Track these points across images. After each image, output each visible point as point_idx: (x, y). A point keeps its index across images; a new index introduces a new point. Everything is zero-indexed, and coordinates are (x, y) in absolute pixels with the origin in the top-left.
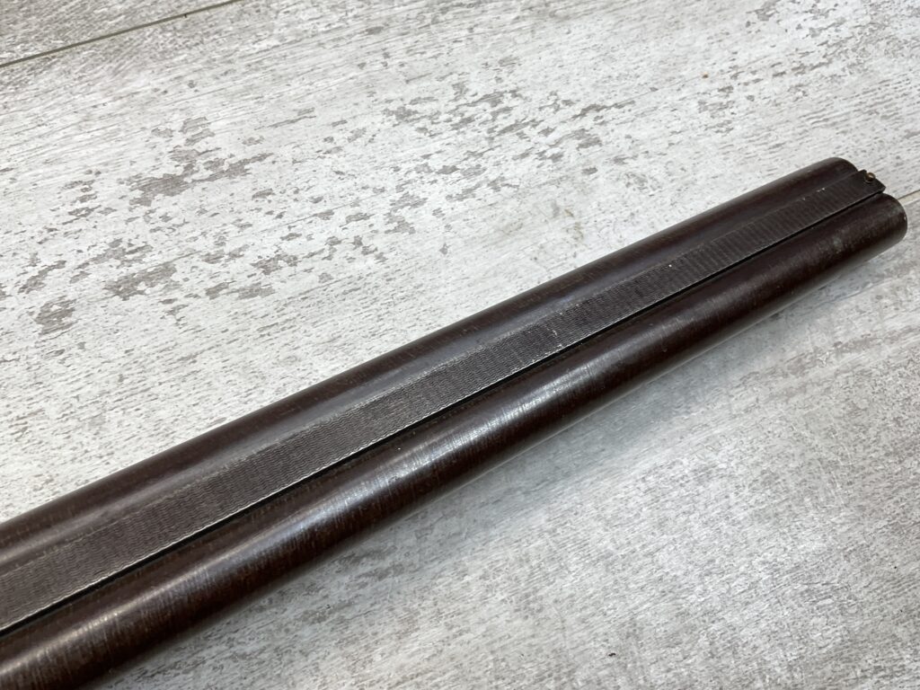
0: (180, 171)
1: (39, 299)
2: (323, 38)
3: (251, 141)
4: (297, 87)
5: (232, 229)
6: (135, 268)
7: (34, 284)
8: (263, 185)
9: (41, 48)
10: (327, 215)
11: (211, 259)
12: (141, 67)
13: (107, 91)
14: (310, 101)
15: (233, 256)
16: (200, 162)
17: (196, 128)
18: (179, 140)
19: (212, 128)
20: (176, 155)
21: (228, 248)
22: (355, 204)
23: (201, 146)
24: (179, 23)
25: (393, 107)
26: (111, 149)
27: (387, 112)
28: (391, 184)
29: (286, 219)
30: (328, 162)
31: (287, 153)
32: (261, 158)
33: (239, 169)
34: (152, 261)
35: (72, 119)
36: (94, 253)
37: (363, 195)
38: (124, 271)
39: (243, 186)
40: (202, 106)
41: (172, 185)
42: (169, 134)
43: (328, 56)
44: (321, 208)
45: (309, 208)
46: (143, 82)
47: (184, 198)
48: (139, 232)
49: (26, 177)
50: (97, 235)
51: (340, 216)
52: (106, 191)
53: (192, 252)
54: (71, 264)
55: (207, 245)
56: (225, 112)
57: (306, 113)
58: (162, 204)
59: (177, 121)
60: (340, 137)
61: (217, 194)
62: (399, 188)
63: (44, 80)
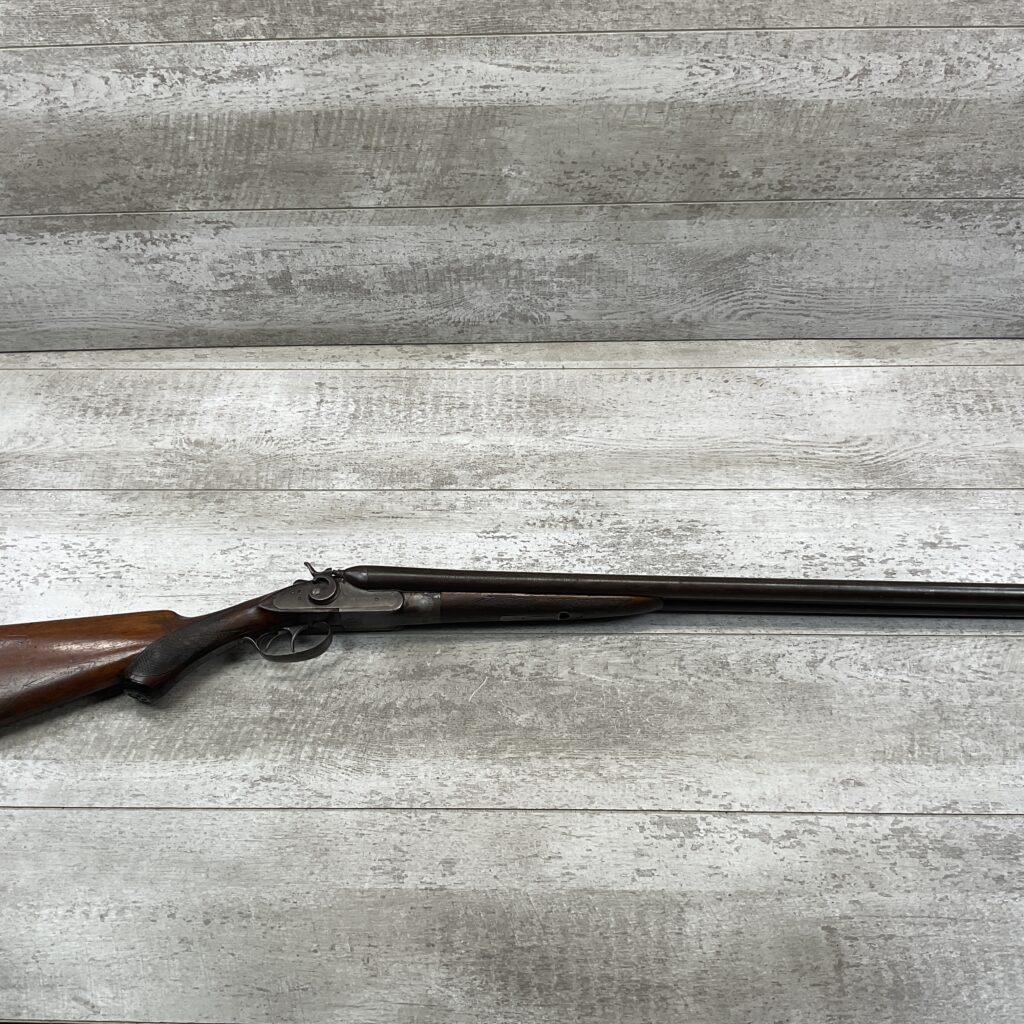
0: (936, 542)
1: (885, 567)
2: (997, 512)
3: (963, 540)
4: (983, 526)
5: (952, 566)
6: (918, 568)
7: (883, 562)
8: (966, 555)
9: (892, 487)
10: (987, 571)
11: (943, 572)
12: (928, 503)
13: (914, 508)
14: (988, 532)
15: (951, 574)
16: (944, 541)
17: (944, 529)
18: (938, 532)
19: (950, 531)
20: (936, 536)
21: (949, 571)
22: (998, 570)
23: (945, 536)
24: (943, 491)
25: (1019, 543)
26: (914, 528)
27: (1016, 544)
28: (1013, 567)
29: (972, 568)
30: (991, 553)
31: (976, 547)
32: (966, 546)
33: (958, 547)
34: (923, 567)
35: (901, 514)
36: (906, 559)
37: (1001, 569)
38: (914, 567)
39: (958, 553)
40: (948, 523)
41: (933, 546)
42: (935, 529)
43: (998, 518)
44: (985, 568)
45: (981, 567)
46: (927, 509)
47: (937, 551)
48: (920, 557)
49: (884, 528)
50: (906, 554)
51: (991, 573)
52: (910, 541)
53: (937, 569)
54: (897, 559)
55: (943, 568)
56: (956, 527)
57: (986, 536)
58: (929, 550)
59: (938, 526)
60: (996, 547)
61: (948, 553)
62: (1015, 570)
63: (892, 498)
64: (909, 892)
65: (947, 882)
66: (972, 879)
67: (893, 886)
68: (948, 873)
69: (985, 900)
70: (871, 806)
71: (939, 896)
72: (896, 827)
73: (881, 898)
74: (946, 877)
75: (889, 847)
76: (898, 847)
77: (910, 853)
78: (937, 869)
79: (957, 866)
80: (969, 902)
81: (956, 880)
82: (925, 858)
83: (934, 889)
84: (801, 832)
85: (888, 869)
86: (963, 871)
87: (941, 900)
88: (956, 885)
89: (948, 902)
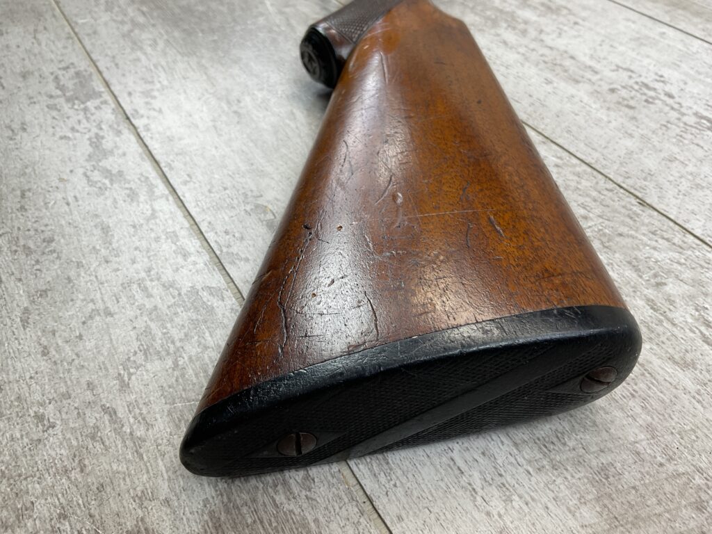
64: (45, 353)
65: (92, 417)
66: (123, 468)
67: (51, 324)
68: (122, 412)
69: (63, 516)
70: (234, 249)
71: (50, 411)
72: (205, 294)
73: (18, 313)
74: (111, 413)
75: (149, 296)
76: (156, 308)
77: (148, 331)
78: (124, 386)
79: (149, 426)
80: (49, 480)
81: (107, 431)
82: (146, 359)
83: (67, 396)
84: (127, 186)
85: (91, 306)
86: (138, 443)
87: (40, 418)
88: (93, 438)
89: (36, 433)
